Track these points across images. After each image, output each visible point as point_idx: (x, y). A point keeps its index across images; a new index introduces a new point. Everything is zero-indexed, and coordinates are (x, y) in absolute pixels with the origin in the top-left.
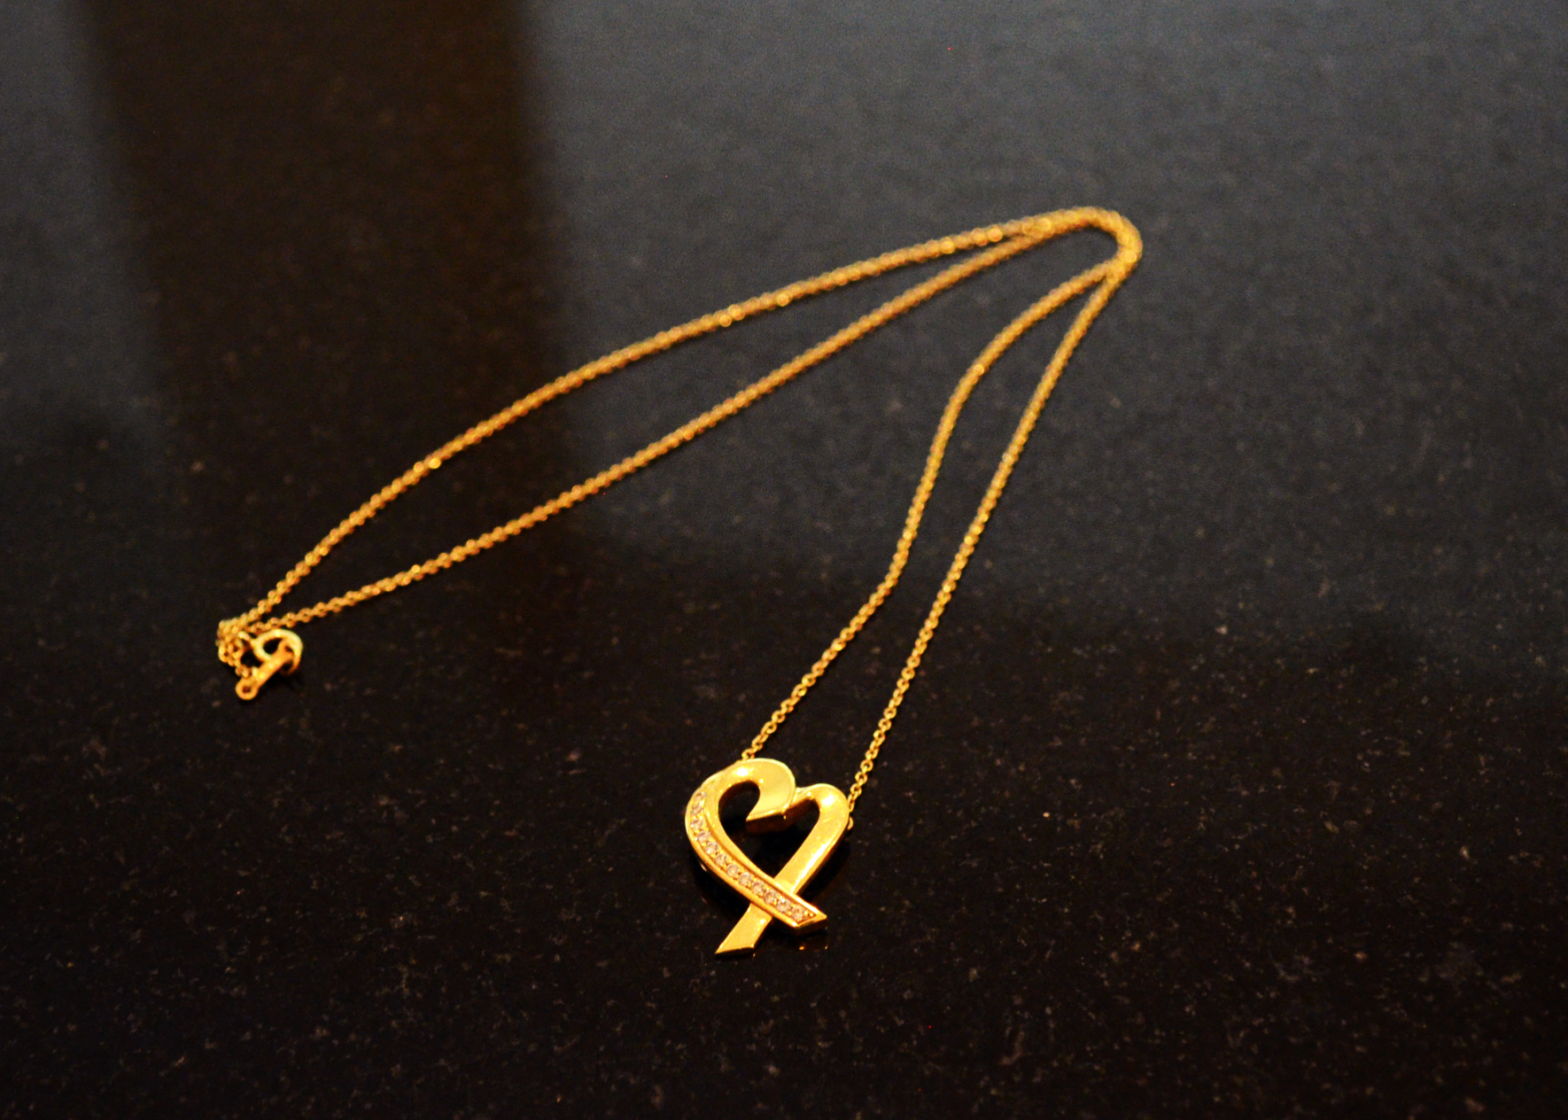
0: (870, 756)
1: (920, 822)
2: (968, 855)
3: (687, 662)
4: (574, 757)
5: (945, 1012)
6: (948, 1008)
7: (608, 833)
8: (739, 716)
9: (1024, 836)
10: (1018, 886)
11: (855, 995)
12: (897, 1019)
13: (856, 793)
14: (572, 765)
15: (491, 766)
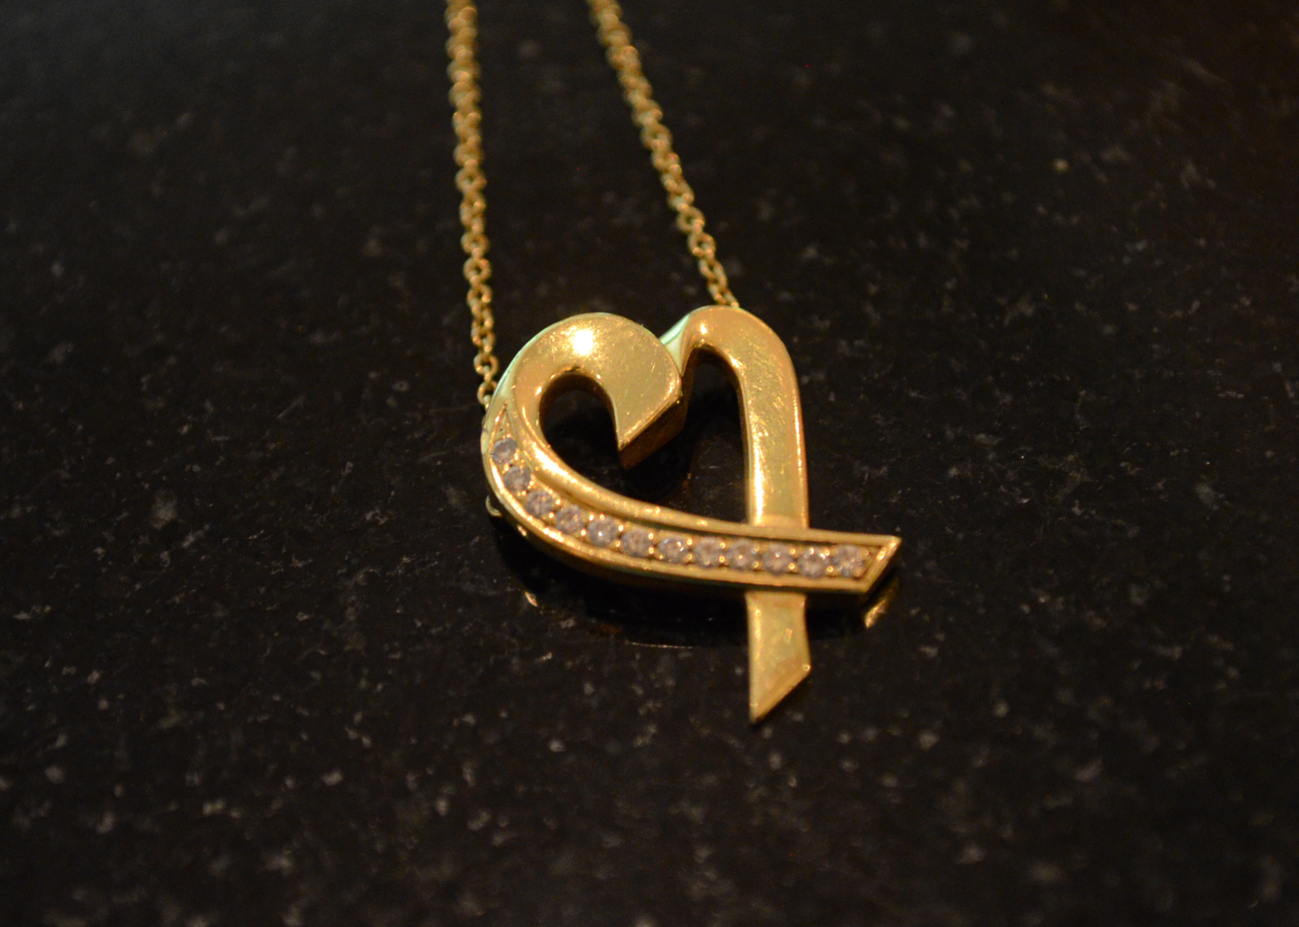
0: (683, 201)
1: (873, 289)
2: (1002, 301)
3: (221, 237)
4: (165, 513)
5: (1227, 588)
6: (1226, 578)
7: (351, 614)
8: (398, 282)
9: (1058, 218)
10: (1132, 307)
11: (1052, 650)
12: (1162, 651)
13: (717, 276)
14: (172, 533)
15: (23, 616)
